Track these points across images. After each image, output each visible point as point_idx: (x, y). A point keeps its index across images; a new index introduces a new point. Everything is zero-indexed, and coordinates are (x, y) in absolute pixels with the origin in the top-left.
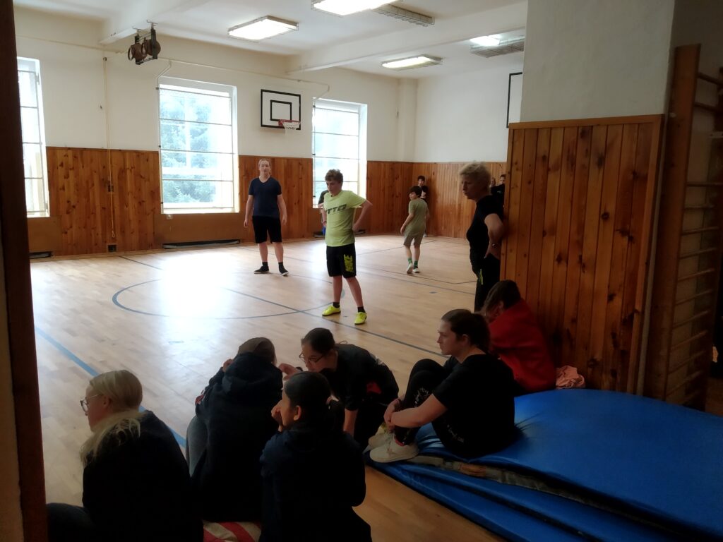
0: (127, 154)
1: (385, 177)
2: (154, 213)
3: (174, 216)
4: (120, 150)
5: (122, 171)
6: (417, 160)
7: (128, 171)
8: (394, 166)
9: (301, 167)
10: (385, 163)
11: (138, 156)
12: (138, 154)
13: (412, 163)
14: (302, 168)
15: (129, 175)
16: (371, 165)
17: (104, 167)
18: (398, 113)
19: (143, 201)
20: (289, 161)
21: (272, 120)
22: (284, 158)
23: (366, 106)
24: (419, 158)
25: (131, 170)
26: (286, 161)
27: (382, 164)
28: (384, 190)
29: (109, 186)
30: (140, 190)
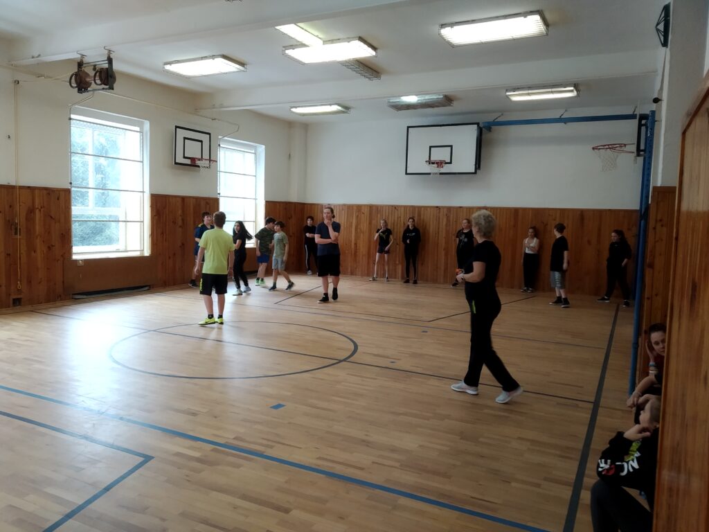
0: (37, 191)
2: (64, 259)
3: (87, 262)
4: (29, 187)
5: (31, 211)
6: (309, 200)
7: (37, 211)
8: (287, 205)
9: (208, 206)
11: (49, 194)
12: (49, 192)
13: (304, 204)
14: (209, 208)
15: (38, 215)
16: (268, 205)
17: (10, 206)
18: (290, 155)
19: (52, 246)
21: (185, 157)
22: (193, 198)
23: (264, 147)
25: (40, 210)
27: (278, 204)
29: (16, 229)
30: (49, 232)
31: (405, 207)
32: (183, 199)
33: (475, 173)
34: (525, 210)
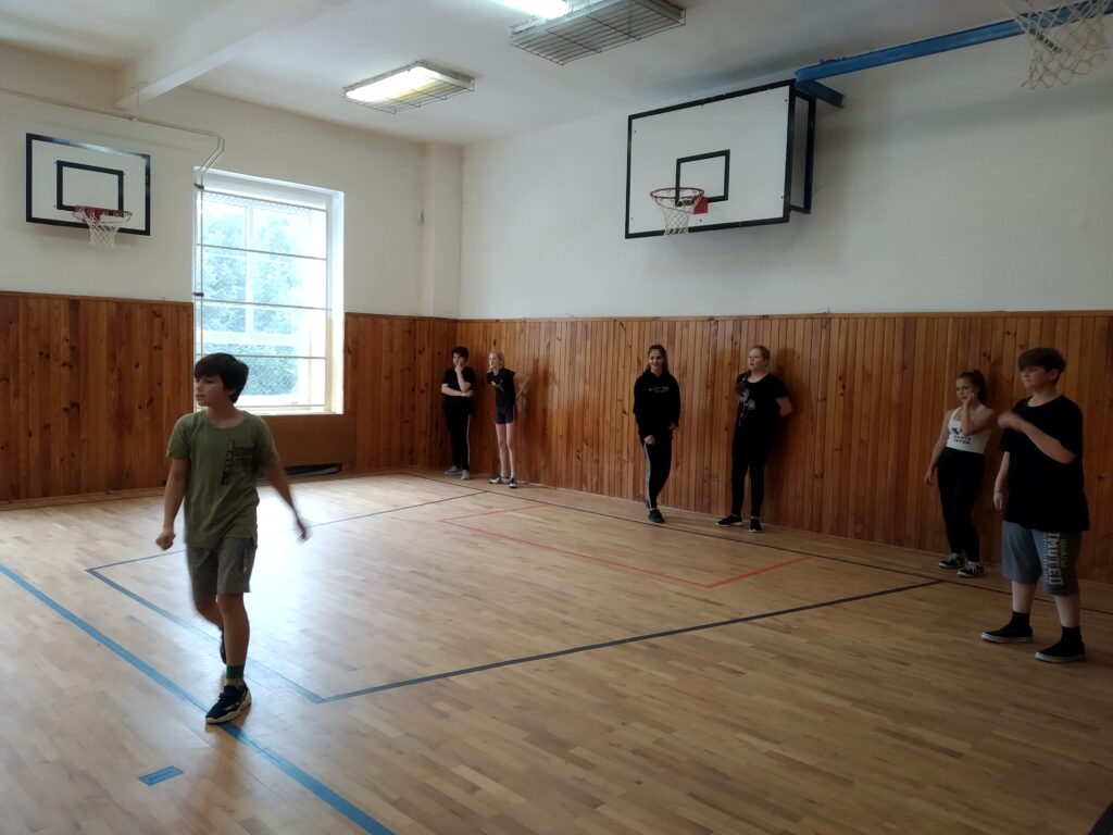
1: (391, 350)
6: (466, 313)
8: (414, 326)
9: (157, 322)
10: (391, 319)
13: (456, 321)
14: (163, 325)
16: (354, 321)
18: (422, 215)
20: (123, 310)
21: (60, 206)
22: (107, 300)
23: (342, 194)
24: (468, 311)
26: (114, 307)
27: (384, 322)
28: (390, 377)
31: (642, 321)
32: (75, 303)
33: (785, 219)
34: (934, 320)
